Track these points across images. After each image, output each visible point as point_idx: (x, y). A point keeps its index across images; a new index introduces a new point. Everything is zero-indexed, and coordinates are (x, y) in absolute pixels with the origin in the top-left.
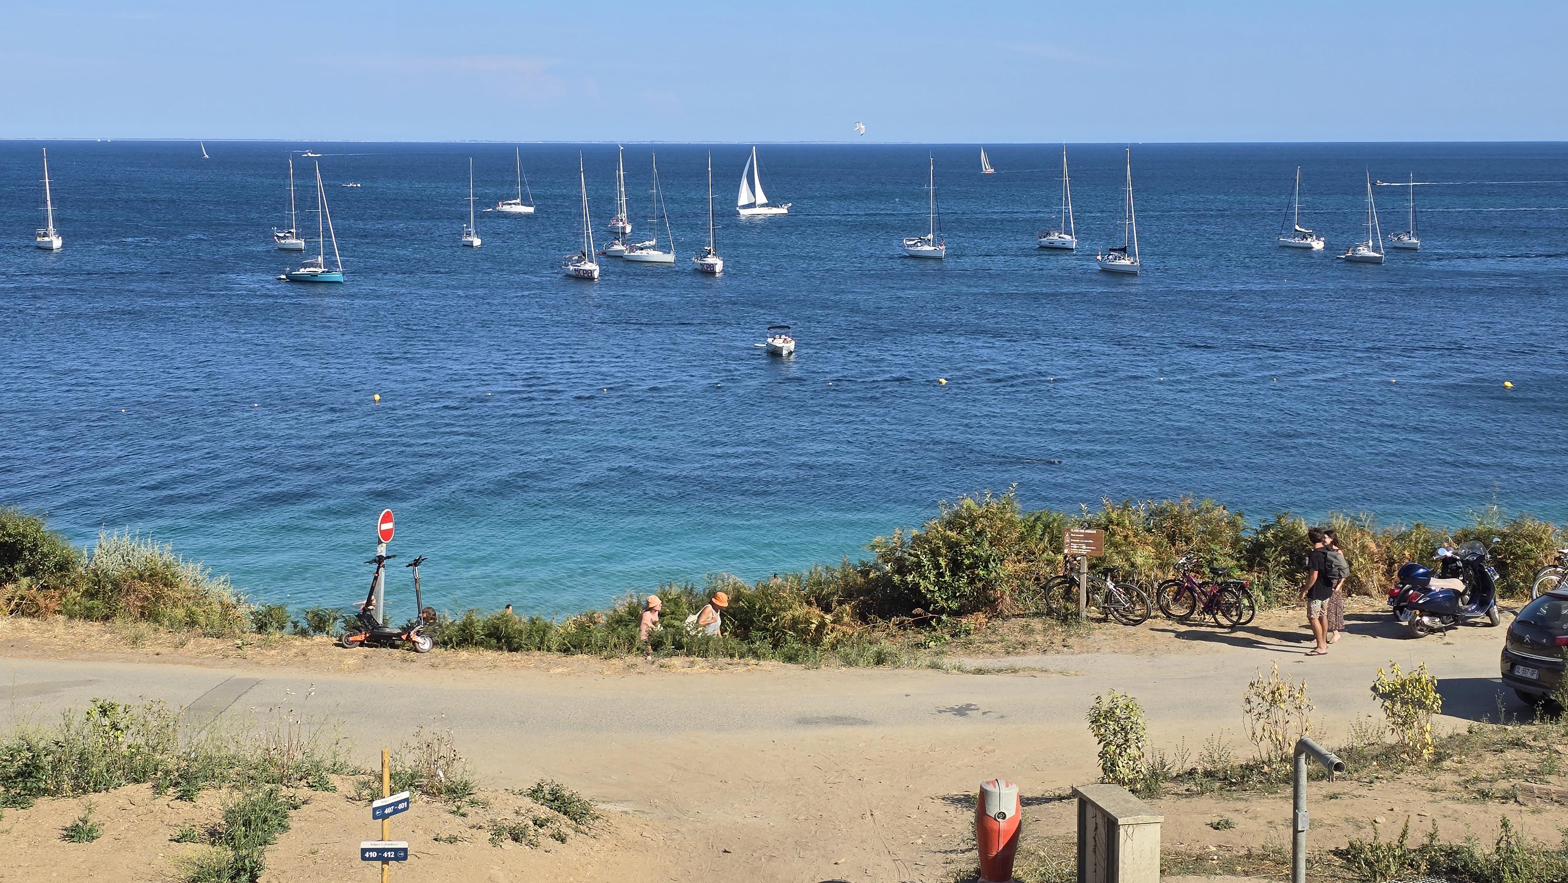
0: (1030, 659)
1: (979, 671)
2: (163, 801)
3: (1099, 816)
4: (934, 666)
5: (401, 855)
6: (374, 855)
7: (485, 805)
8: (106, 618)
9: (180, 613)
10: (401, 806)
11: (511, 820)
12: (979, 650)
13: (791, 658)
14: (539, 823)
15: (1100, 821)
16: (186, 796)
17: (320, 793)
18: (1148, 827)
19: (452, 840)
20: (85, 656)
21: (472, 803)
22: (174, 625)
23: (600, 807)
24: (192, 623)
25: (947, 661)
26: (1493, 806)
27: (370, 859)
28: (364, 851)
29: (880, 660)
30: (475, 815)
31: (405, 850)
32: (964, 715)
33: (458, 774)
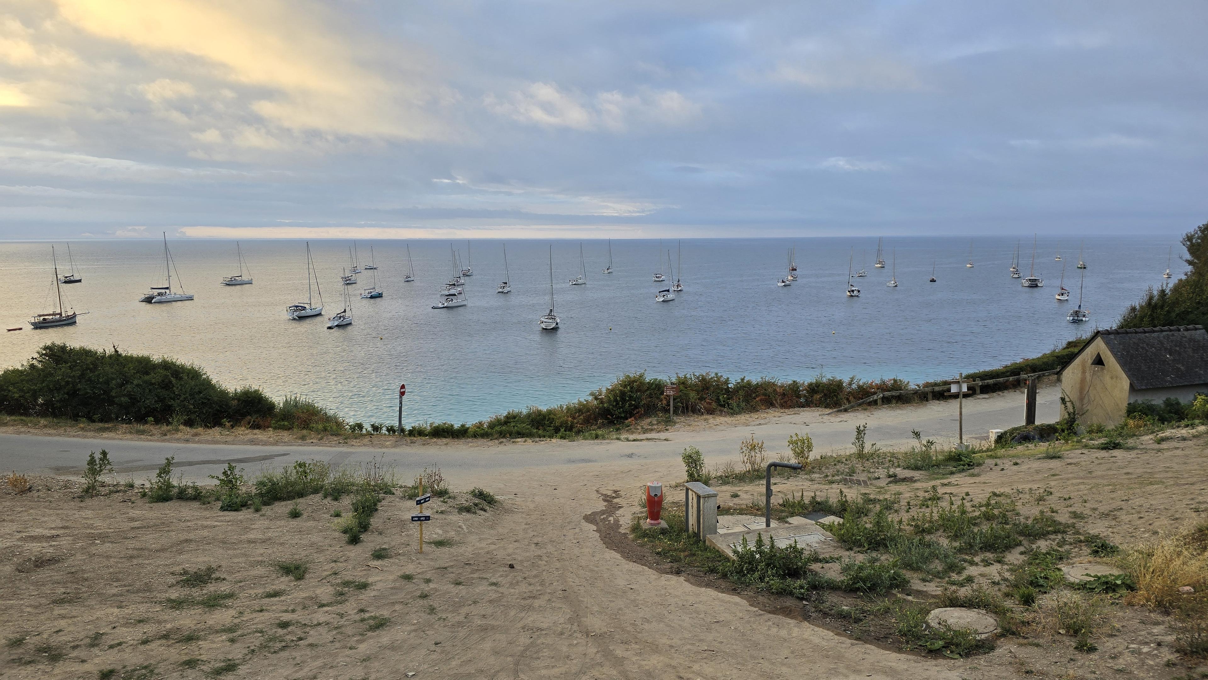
0: (653, 435)
1: (634, 440)
2: (326, 501)
3: (694, 494)
4: (618, 439)
5: (428, 518)
6: (417, 519)
7: (454, 498)
8: (289, 429)
9: (320, 427)
10: (427, 500)
11: (466, 504)
12: (633, 433)
13: (562, 438)
14: (476, 505)
15: (694, 496)
16: (336, 499)
17: (389, 496)
18: (712, 498)
19: (442, 512)
20: (282, 444)
21: (449, 498)
22: (318, 432)
23: (497, 498)
24: (325, 429)
25: (623, 437)
26: (834, 486)
27: (415, 521)
28: (413, 517)
29: (597, 437)
30: (451, 502)
31: (429, 517)
32: (631, 457)
33: (442, 485)
